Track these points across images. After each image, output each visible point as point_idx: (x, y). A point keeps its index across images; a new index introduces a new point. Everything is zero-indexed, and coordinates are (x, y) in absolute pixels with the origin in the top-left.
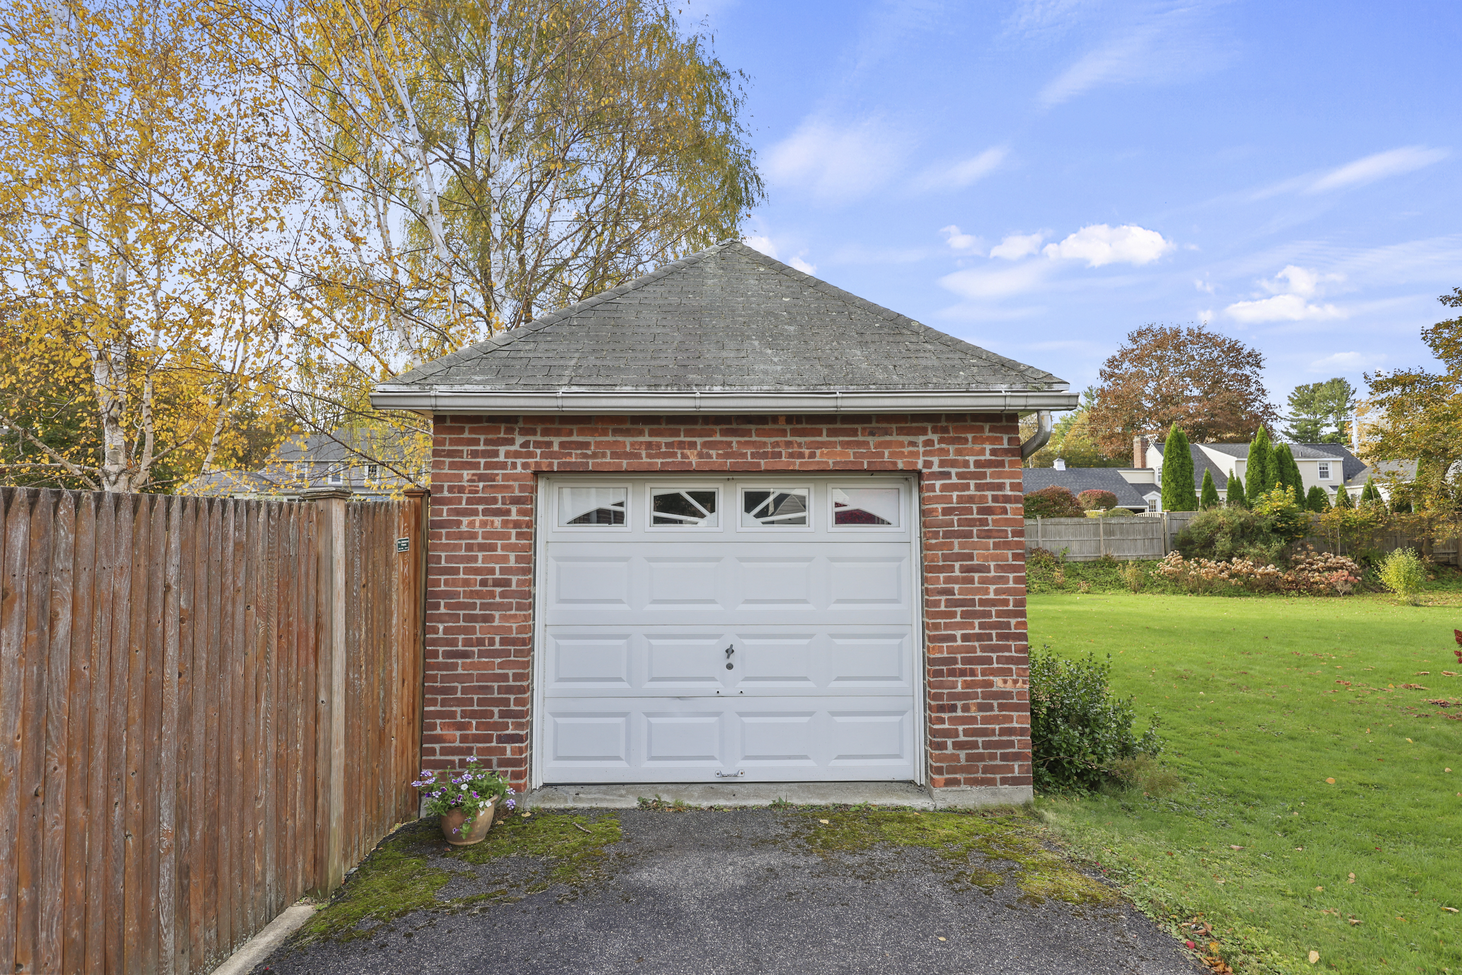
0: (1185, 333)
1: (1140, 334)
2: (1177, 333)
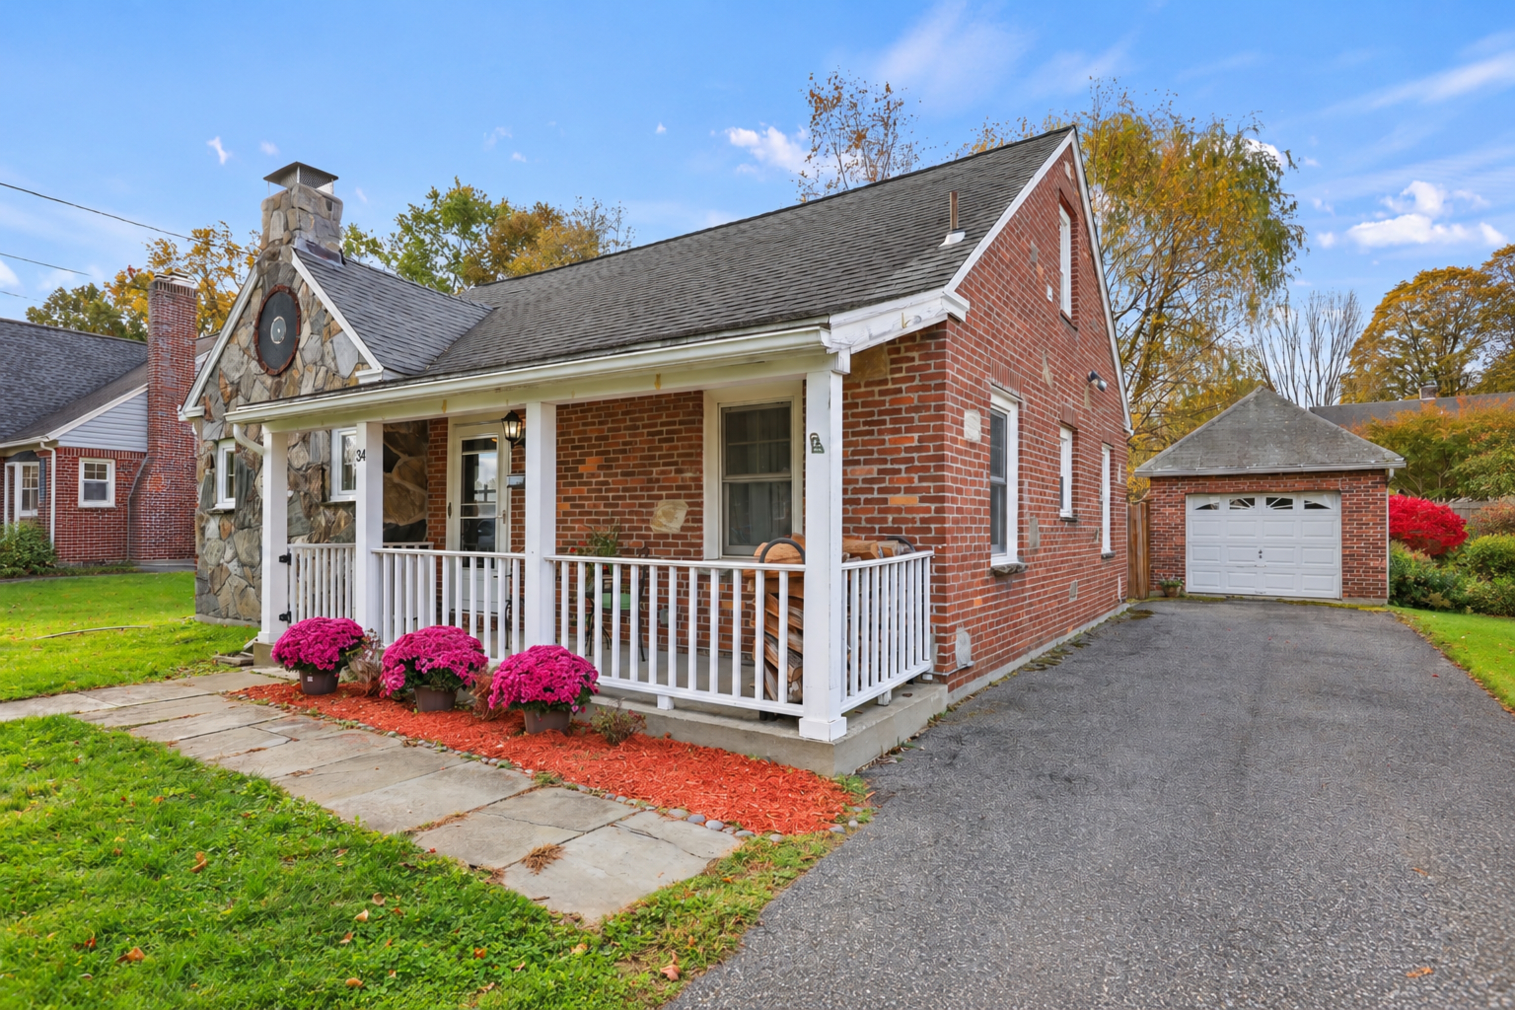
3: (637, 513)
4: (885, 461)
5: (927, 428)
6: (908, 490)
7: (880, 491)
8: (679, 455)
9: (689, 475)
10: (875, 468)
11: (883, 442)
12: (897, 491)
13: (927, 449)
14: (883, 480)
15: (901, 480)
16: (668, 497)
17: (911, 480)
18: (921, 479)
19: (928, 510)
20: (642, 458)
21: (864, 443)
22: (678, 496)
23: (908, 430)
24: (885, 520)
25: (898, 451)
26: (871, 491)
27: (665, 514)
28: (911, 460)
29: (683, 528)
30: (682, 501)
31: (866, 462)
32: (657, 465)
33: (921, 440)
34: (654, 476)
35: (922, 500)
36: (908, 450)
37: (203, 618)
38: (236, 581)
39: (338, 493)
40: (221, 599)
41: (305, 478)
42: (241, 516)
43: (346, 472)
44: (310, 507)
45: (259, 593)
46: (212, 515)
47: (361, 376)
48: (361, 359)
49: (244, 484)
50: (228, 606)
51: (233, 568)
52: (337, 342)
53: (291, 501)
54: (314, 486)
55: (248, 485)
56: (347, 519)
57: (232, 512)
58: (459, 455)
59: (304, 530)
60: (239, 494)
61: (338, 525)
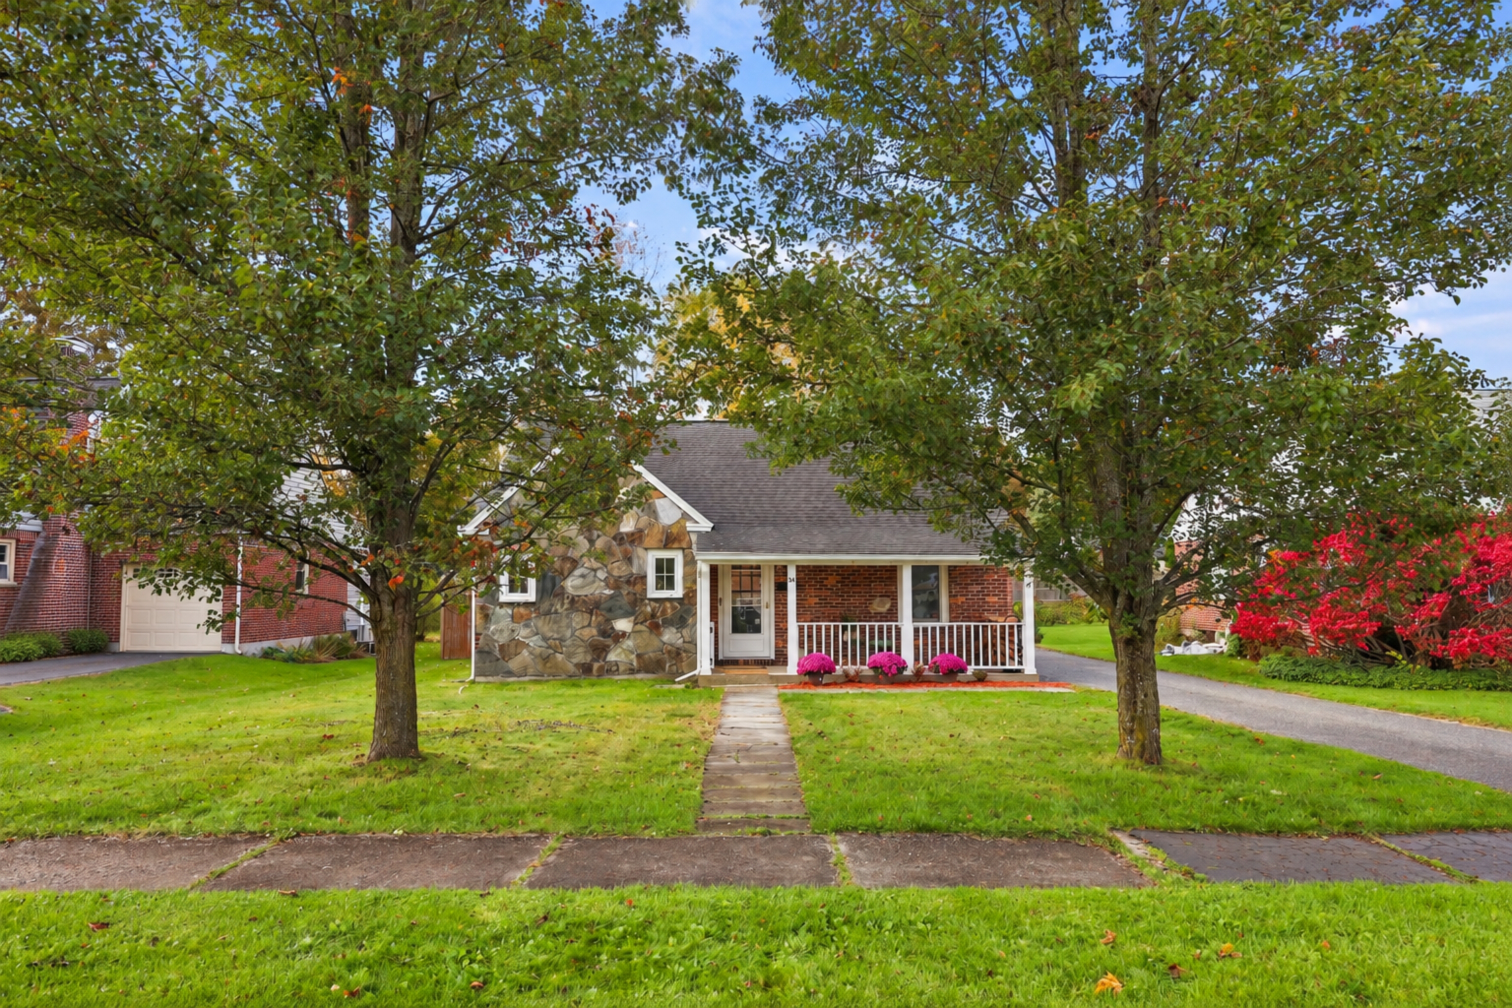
3: (863, 604)
4: (984, 584)
5: (1000, 572)
6: (993, 595)
7: (983, 595)
8: (886, 578)
9: (891, 587)
11: (983, 577)
12: (989, 595)
13: (1000, 580)
14: (984, 591)
15: (991, 591)
16: (880, 596)
17: (995, 592)
18: (998, 591)
19: (1000, 603)
20: (864, 578)
21: (975, 578)
22: (885, 597)
23: (993, 573)
24: (984, 606)
25: (989, 580)
27: (878, 604)
28: (994, 584)
29: (889, 610)
30: (887, 599)
32: (874, 582)
34: (871, 586)
35: (999, 599)
36: (993, 580)
37: (490, 679)
38: (538, 650)
39: (653, 593)
40: (514, 664)
41: (628, 582)
42: (545, 606)
43: (659, 579)
44: (636, 600)
45: (569, 656)
46: (502, 605)
47: (690, 526)
48: (685, 516)
49: (549, 585)
50: (525, 668)
51: (534, 642)
52: (659, 503)
53: (611, 597)
54: (638, 588)
55: (554, 585)
56: (674, 608)
57: (533, 604)
58: (730, 571)
59: (626, 615)
60: (542, 592)
61: (664, 612)
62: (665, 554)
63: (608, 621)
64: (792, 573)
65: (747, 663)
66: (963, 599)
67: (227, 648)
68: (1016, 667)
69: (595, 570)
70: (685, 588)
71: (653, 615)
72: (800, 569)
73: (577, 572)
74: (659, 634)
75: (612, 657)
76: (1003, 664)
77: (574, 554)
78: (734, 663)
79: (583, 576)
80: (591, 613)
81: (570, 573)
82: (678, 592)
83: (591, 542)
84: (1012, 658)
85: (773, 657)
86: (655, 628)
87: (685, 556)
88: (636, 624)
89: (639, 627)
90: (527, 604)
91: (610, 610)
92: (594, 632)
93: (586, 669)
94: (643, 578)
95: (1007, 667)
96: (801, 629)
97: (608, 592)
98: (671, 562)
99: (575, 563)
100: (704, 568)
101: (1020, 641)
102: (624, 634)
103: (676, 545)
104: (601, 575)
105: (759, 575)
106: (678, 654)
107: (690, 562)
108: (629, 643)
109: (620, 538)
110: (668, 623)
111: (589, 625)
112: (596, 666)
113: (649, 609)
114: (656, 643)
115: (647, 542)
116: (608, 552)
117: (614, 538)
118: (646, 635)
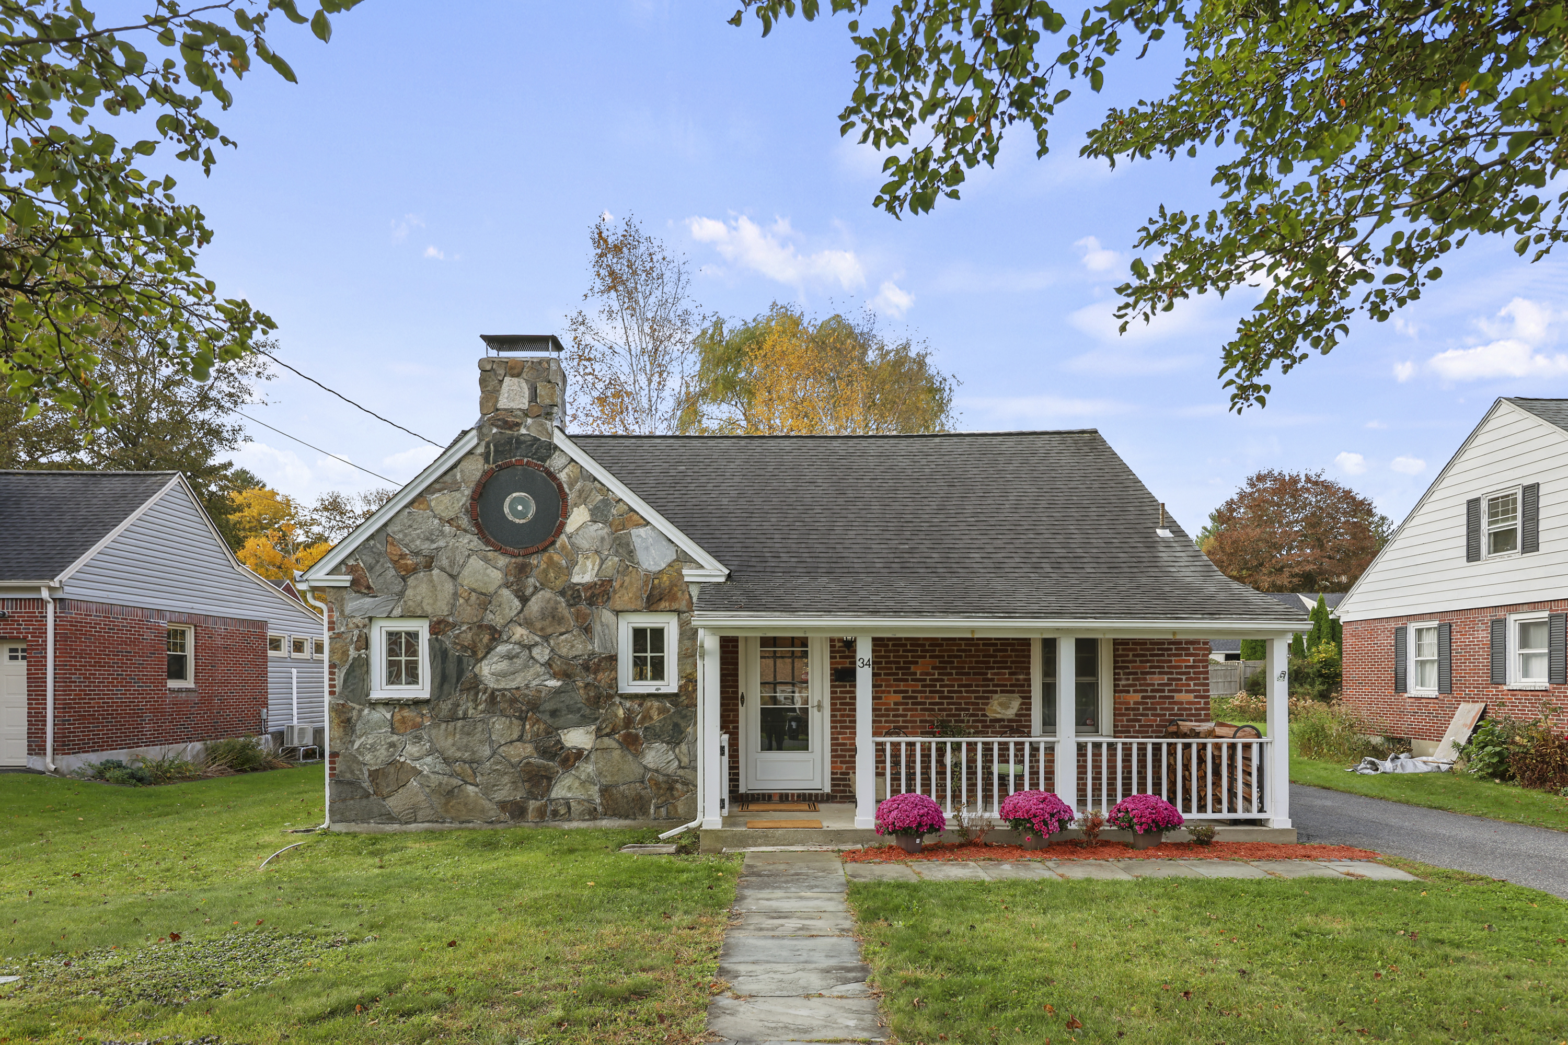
0: (1303, 479)
1: (1260, 478)
2: (1294, 481)
3: (973, 704)
4: (1172, 673)
5: (1198, 655)
6: (1187, 691)
7: (1169, 691)
8: (1012, 662)
9: (1021, 677)
10: (1166, 677)
11: (1171, 661)
12: (1181, 691)
13: (1198, 667)
14: (1171, 685)
15: (1183, 685)
16: (1002, 692)
17: (1189, 685)
18: (1195, 685)
19: (1199, 703)
20: (977, 662)
21: (1158, 661)
22: (1013, 692)
23: (1186, 655)
24: (1173, 709)
25: (1180, 667)
26: (1163, 691)
27: (1000, 704)
28: (1189, 673)
29: (1016, 715)
30: (1017, 695)
31: (1160, 673)
32: (993, 668)
33: (1194, 661)
34: (989, 676)
35: (1196, 697)
36: (1186, 667)
37: (354, 827)
38: (435, 780)
39: (628, 684)
40: (394, 803)
41: (586, 667)
42: (445, 707)
43: (639, 663)
44: (598, 697)
45: (487, 790)
46: (374, 705)
47: (689, 574)
48: (684, 558)
49: (452, 668)
50: (415, 809)
51: (427, 765)
52: (639, 535)
53: (558, 692)
54: (603, 677)
55: (460, 673)
56: (661, 711)
57: (427, 702)
58: (756, 650)
59: (583, 721)
60: (441, 681)
61: (647, 717)
62: (648, 621)
63: (551, 731)
64: (864, 651)
65: (784, 798)
66: (1138, 697)
67: (36, 763)
68: (1254, 815)
69: (530, 648)
70: (681, 677)
71: (629, 721)
72: (879, 643)
73: (502, 649)
74: (638, 754)
75: (559, 791)
76: (1232, 809)
77: (495, 619)
78: (764, 798)
79: (510, 657)
80: (523, 719)
81: (489, 650)
82: (671, 683)
83: (524, 600)
84: (1247, 799)
85: (827, 789)
86: (631, 743)
87: (681, 626)
88: (598, 737)
89: (607, 741)
90: (417, 703)
91: (554, 713)
92: (529, 749)
93: (517, 811)
94: (613, 659)
95: (1240, 815)
96: (880, 749)
97: (554, 683)
98: (658, 634)
99: (496, 635)
100: (710, 643)
101: (1260, 769)
102: (579, 754)
103: (664, 605)
104: (542, 654)
105: (805, 654)
106: (671, 789)
107: (688, 635)
108: (588, 769)
109: (573, 594)
110: (654, 735)
111: (520, 739)
112: (533, 805)
113: (621, 713)
114: (631, 768)
115: (619, 601)
116: (553, 616)
117: (562, 593)
118: (617, 754)
